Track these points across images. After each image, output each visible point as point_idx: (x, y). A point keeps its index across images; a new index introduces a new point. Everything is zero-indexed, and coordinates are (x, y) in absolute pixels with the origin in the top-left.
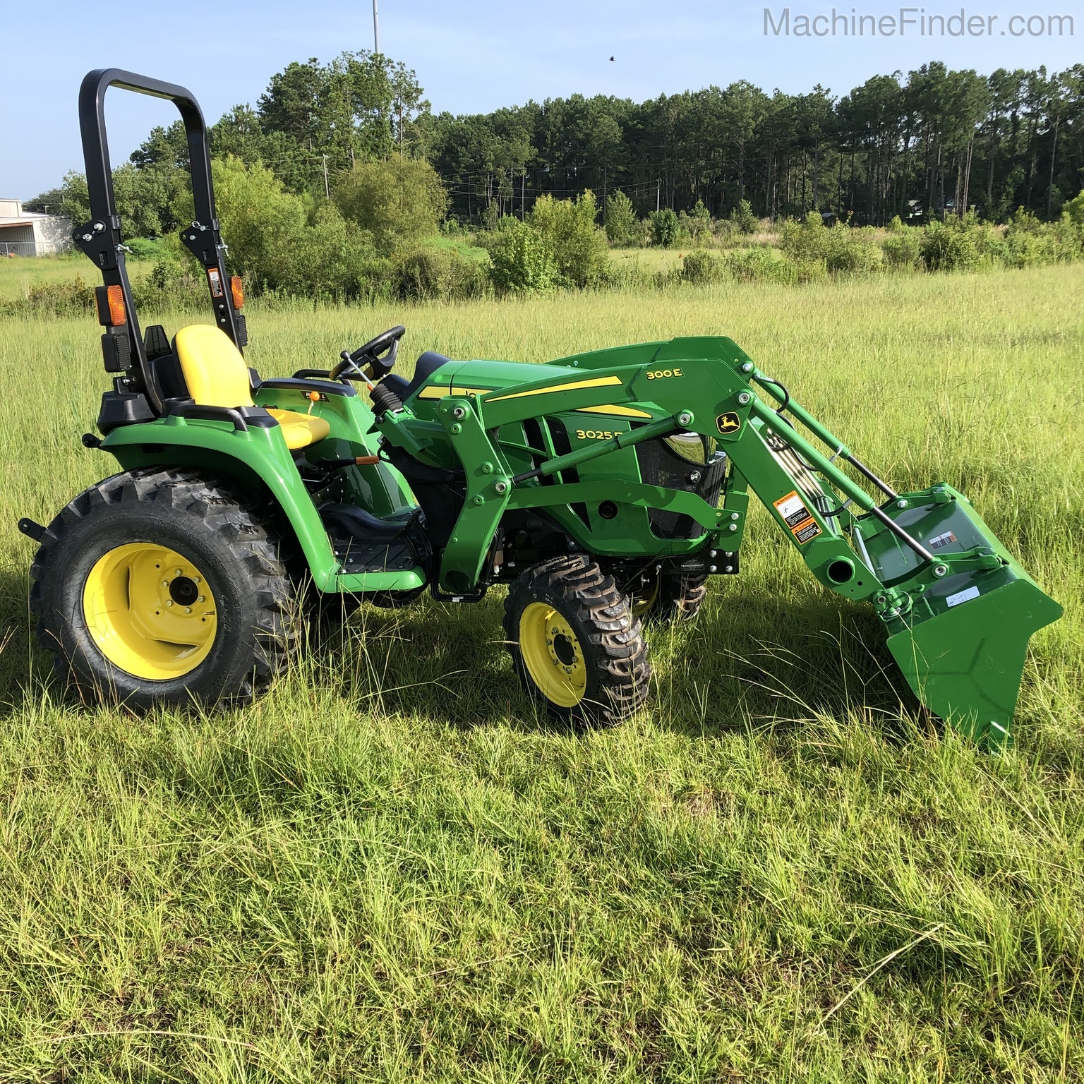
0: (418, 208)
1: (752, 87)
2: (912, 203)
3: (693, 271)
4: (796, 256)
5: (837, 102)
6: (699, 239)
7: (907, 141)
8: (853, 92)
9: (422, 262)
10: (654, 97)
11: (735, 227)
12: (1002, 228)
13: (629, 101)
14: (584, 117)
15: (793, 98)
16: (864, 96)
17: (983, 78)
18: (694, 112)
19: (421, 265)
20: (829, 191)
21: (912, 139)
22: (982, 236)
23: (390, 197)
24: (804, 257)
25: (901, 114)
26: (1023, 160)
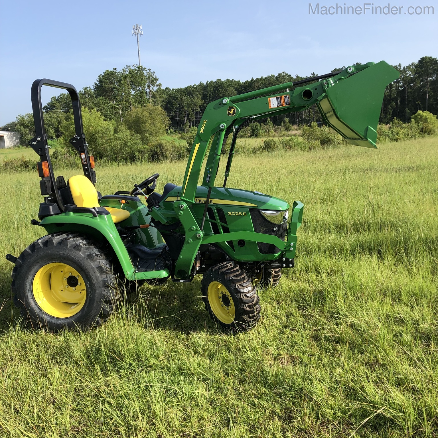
0: (158, 125)
1: (287, 74)
3: (268, 147)
4: (308, 139)
6: (269, 134)
9: (160, 146)
10: (249, 79)
11: (283, 129)
12: (388, 126)
13: (239, 81)
14: (222, 88)
15: (303, 78)
18: (265, 84)
19: (160, 147)
20: (319, 113)
22: (381, 129)
23: (146, 121)
24: (311, 139)
26: (395, 100)
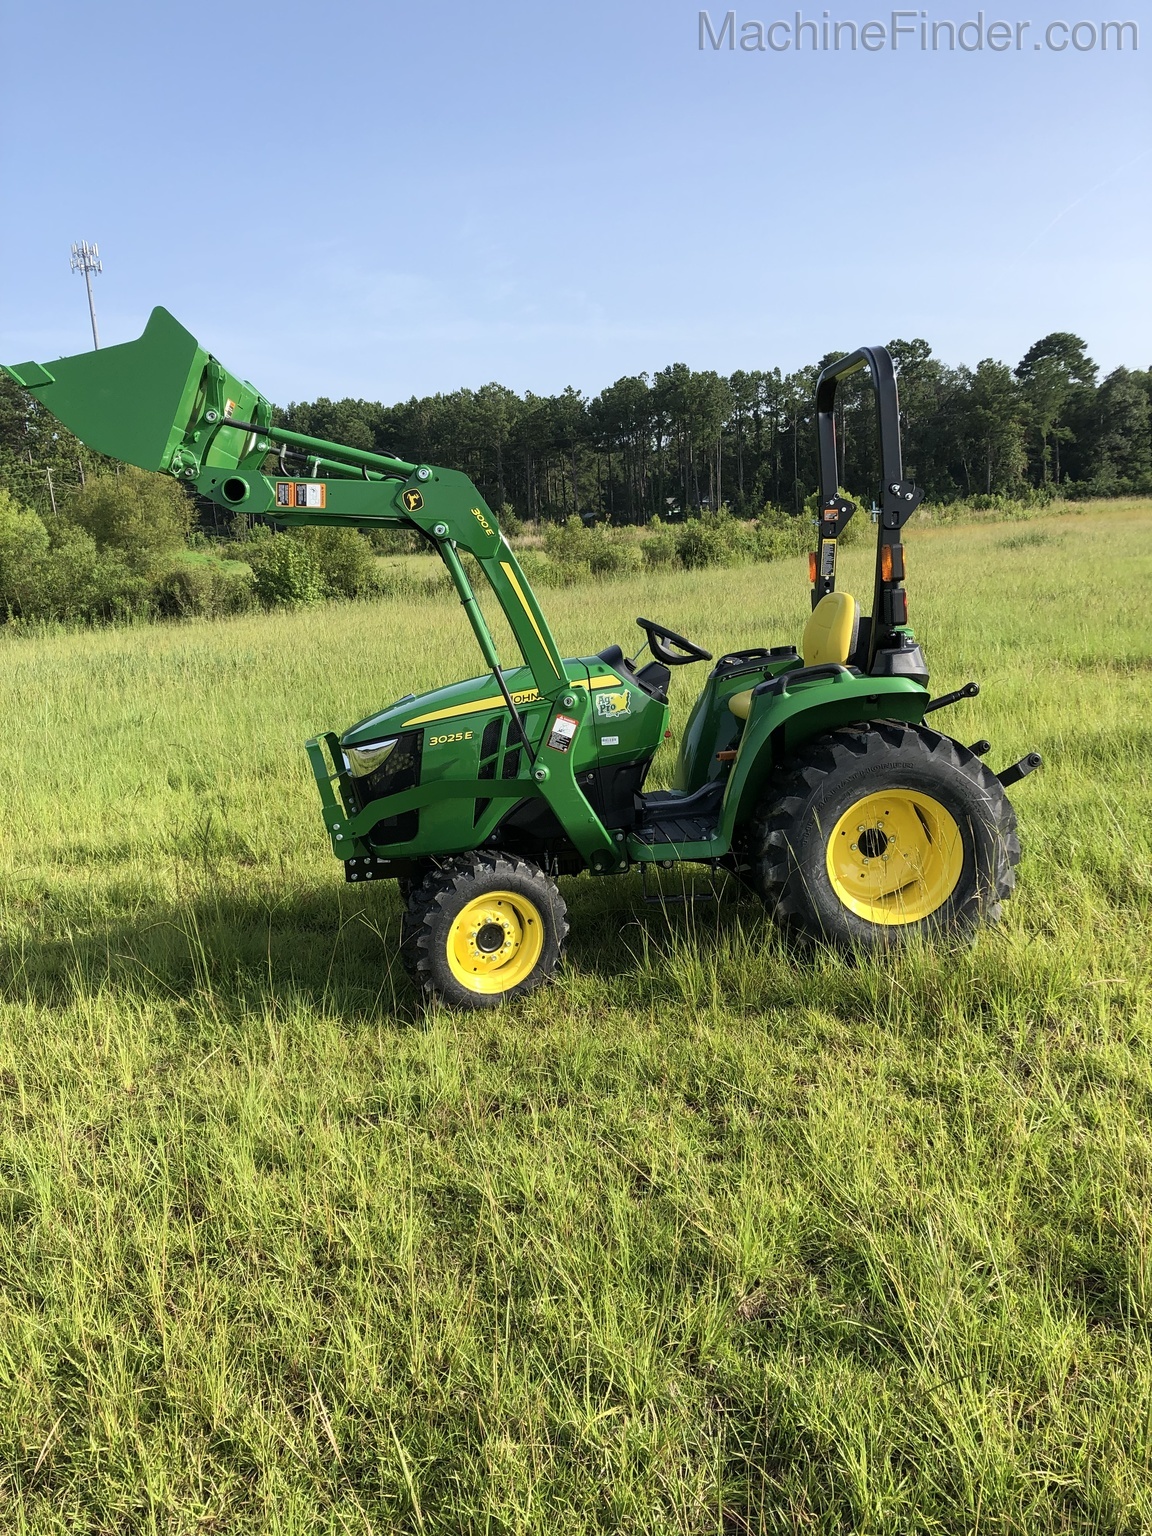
0: (163, 522)
1: (503, 390)
2: (670, 500)
4: (561, 558)
5: (588, 403)
7: (659, 441)
8: (603, 393)
9: (181, 579)
10: (405, 400)
12: (754, 522)
13: (379, 404)
14: (333, 422)
15: (545, 399)
16: (613, 398)
17: (724, 379)
18: (447, 414)
19: (181, 582)
20: (589, 491)
21: (663, 438)
22: (732, 532)
23: (130, 511)
24: (568, 560)
25: (651, 414)
26: (769, 456)
